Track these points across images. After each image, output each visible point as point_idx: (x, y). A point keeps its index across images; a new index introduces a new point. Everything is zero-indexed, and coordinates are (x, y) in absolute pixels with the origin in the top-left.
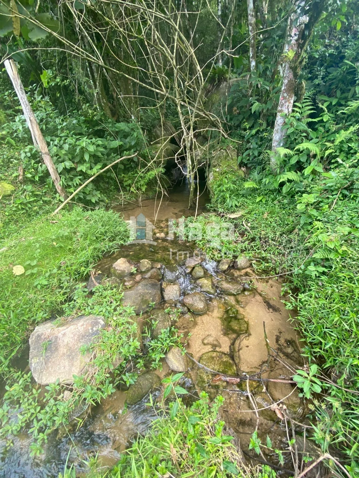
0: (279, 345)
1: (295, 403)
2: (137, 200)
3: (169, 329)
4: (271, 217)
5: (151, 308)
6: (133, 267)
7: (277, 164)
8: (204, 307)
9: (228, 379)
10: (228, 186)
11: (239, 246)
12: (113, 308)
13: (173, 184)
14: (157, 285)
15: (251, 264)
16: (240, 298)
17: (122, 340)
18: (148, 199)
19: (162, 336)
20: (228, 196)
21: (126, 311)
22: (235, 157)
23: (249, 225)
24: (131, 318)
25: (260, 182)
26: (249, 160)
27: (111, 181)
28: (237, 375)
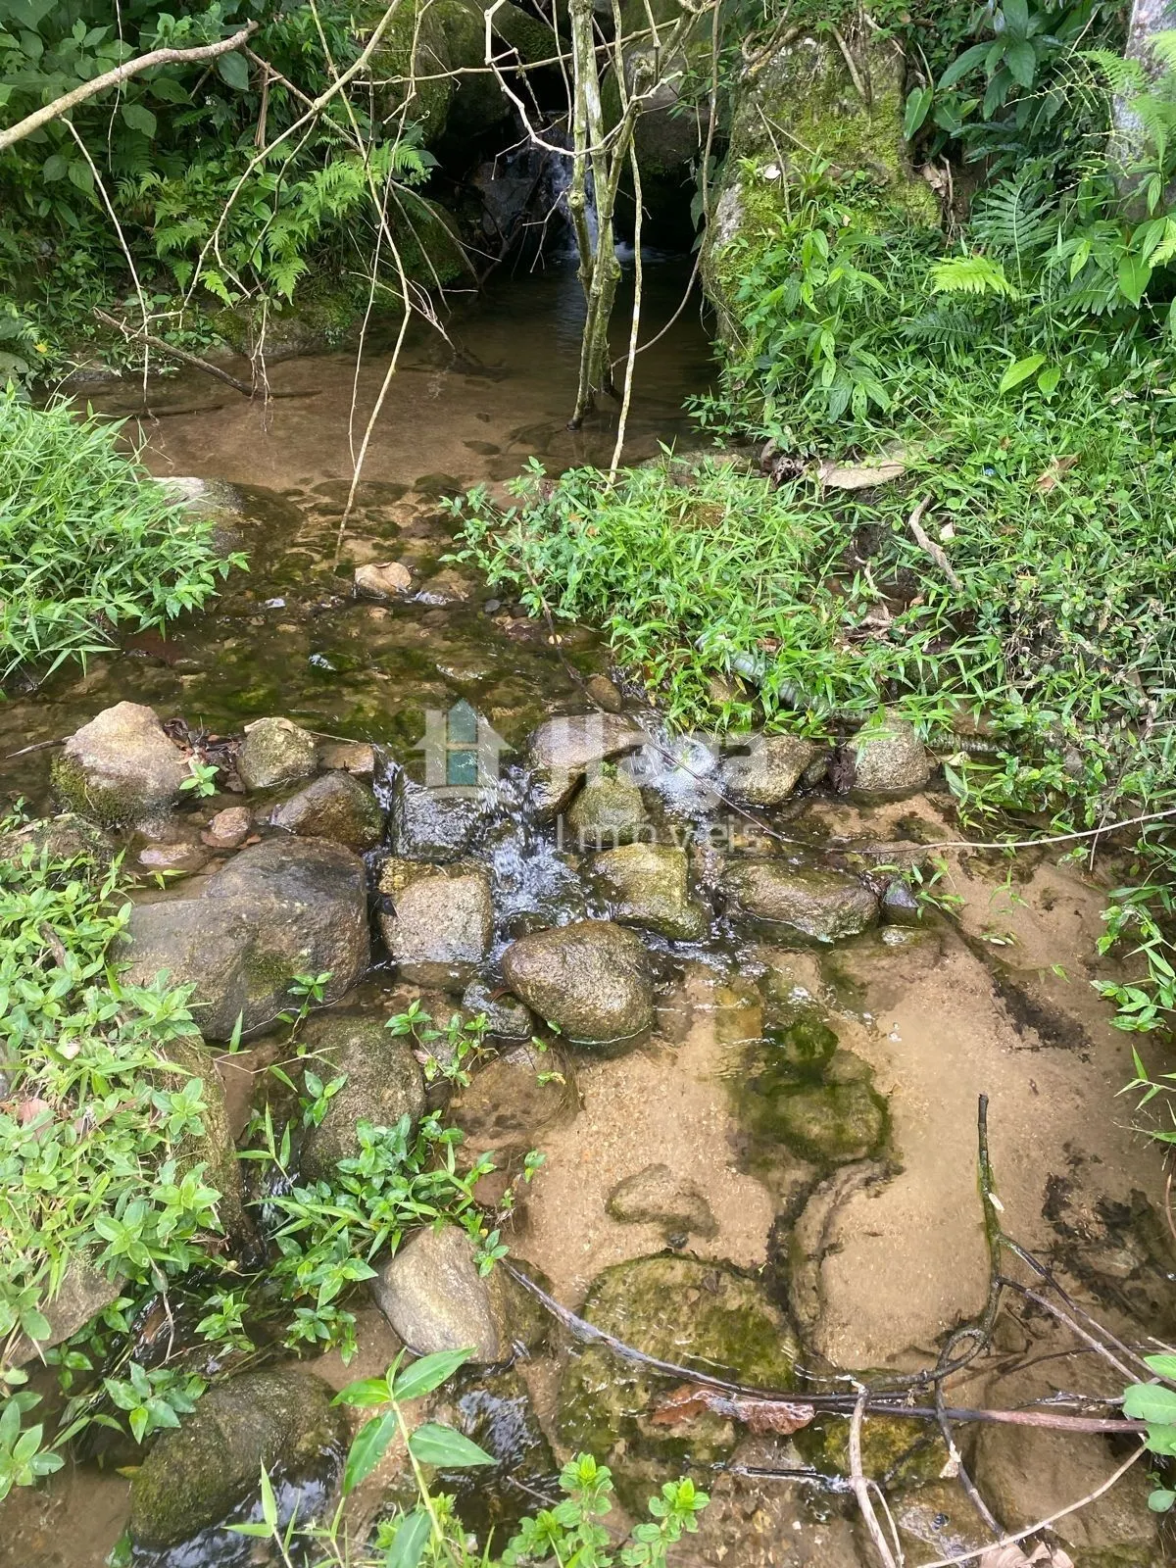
0: (1061, 1228)
1: (1124, 1546)
2: (242, 355)
3: (405, 1124)
4: (1085, 491)
5: (303, 1012)
6: (193, 761)
7: (1149, 147)
8: (632, 1009)
9: (744, 1406)
10: (835, 275)
11: (875, 660)
12: (58, 990)
13: (481, 263)
14: (345, 873)
15: (938, 773)
16: (852, 964)
17: (106, 1177)
18: (312, 349)
19: (364, 1163)
20: (828, 342)
21: (139, 1013)
22: (887, 94)
23: (947, 533)
24: (172, 1049)
25: (1032, 263)
26: (974, 116)
27: (69, 218)
28: (797, 1388)
